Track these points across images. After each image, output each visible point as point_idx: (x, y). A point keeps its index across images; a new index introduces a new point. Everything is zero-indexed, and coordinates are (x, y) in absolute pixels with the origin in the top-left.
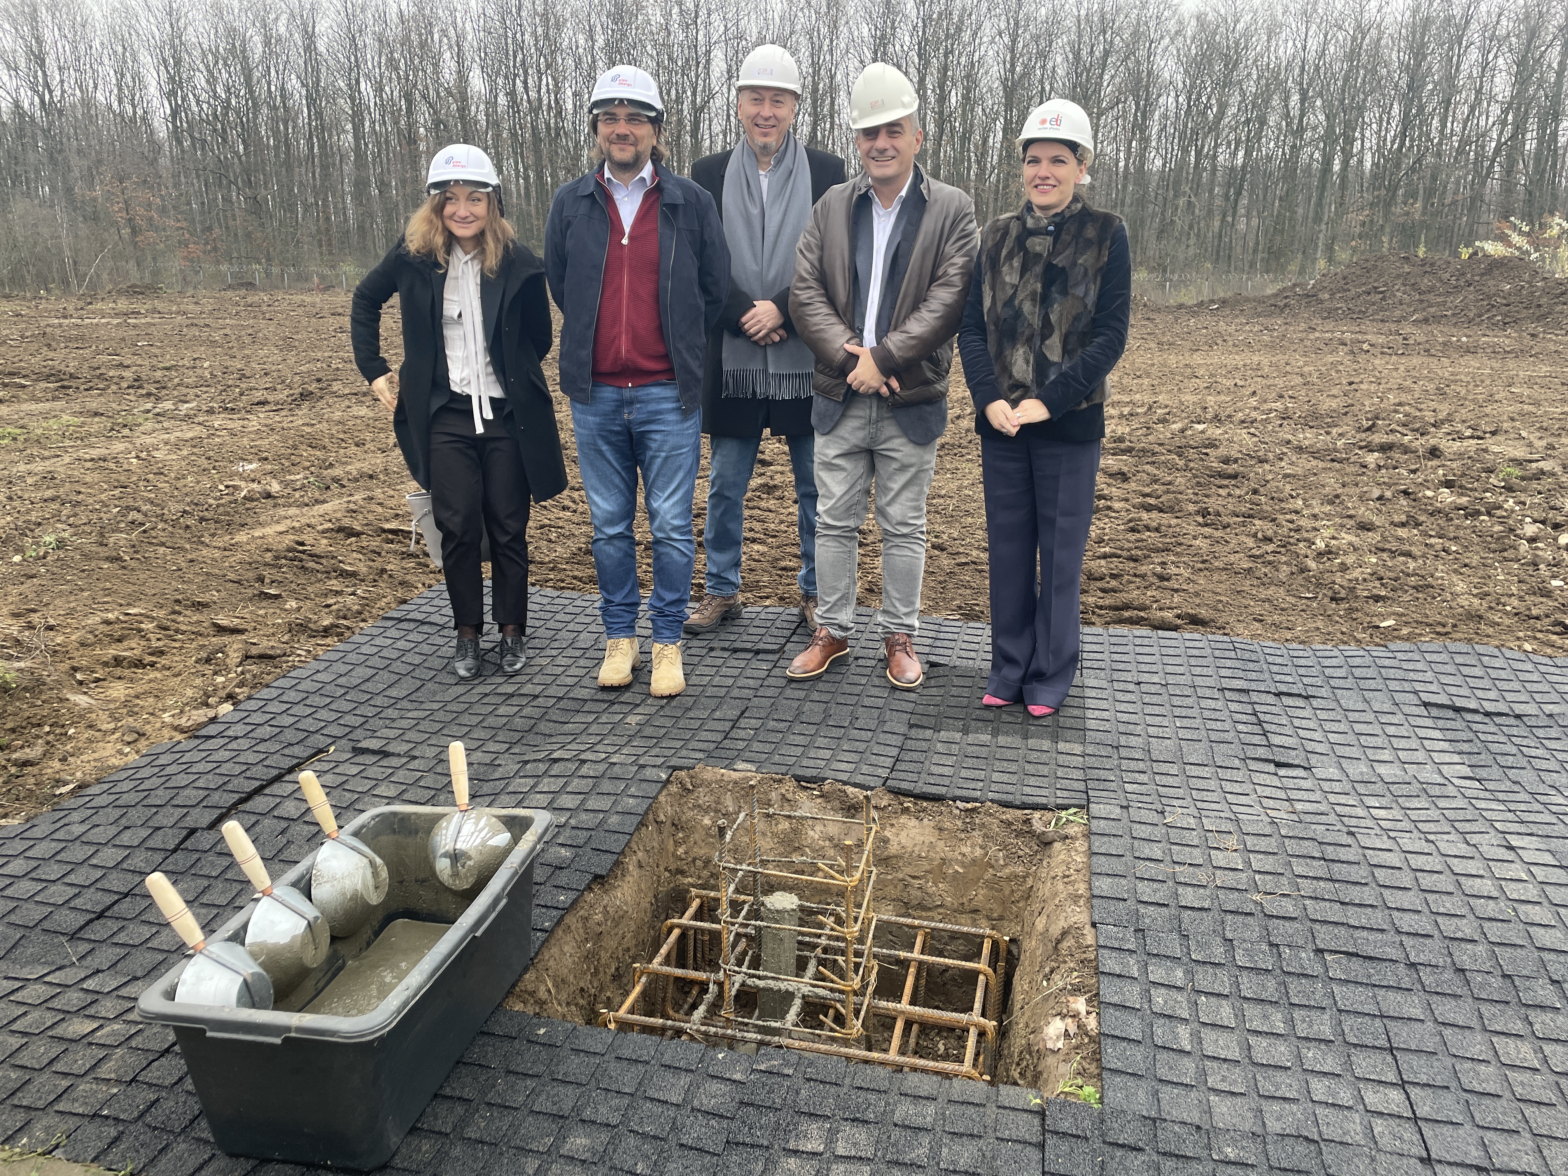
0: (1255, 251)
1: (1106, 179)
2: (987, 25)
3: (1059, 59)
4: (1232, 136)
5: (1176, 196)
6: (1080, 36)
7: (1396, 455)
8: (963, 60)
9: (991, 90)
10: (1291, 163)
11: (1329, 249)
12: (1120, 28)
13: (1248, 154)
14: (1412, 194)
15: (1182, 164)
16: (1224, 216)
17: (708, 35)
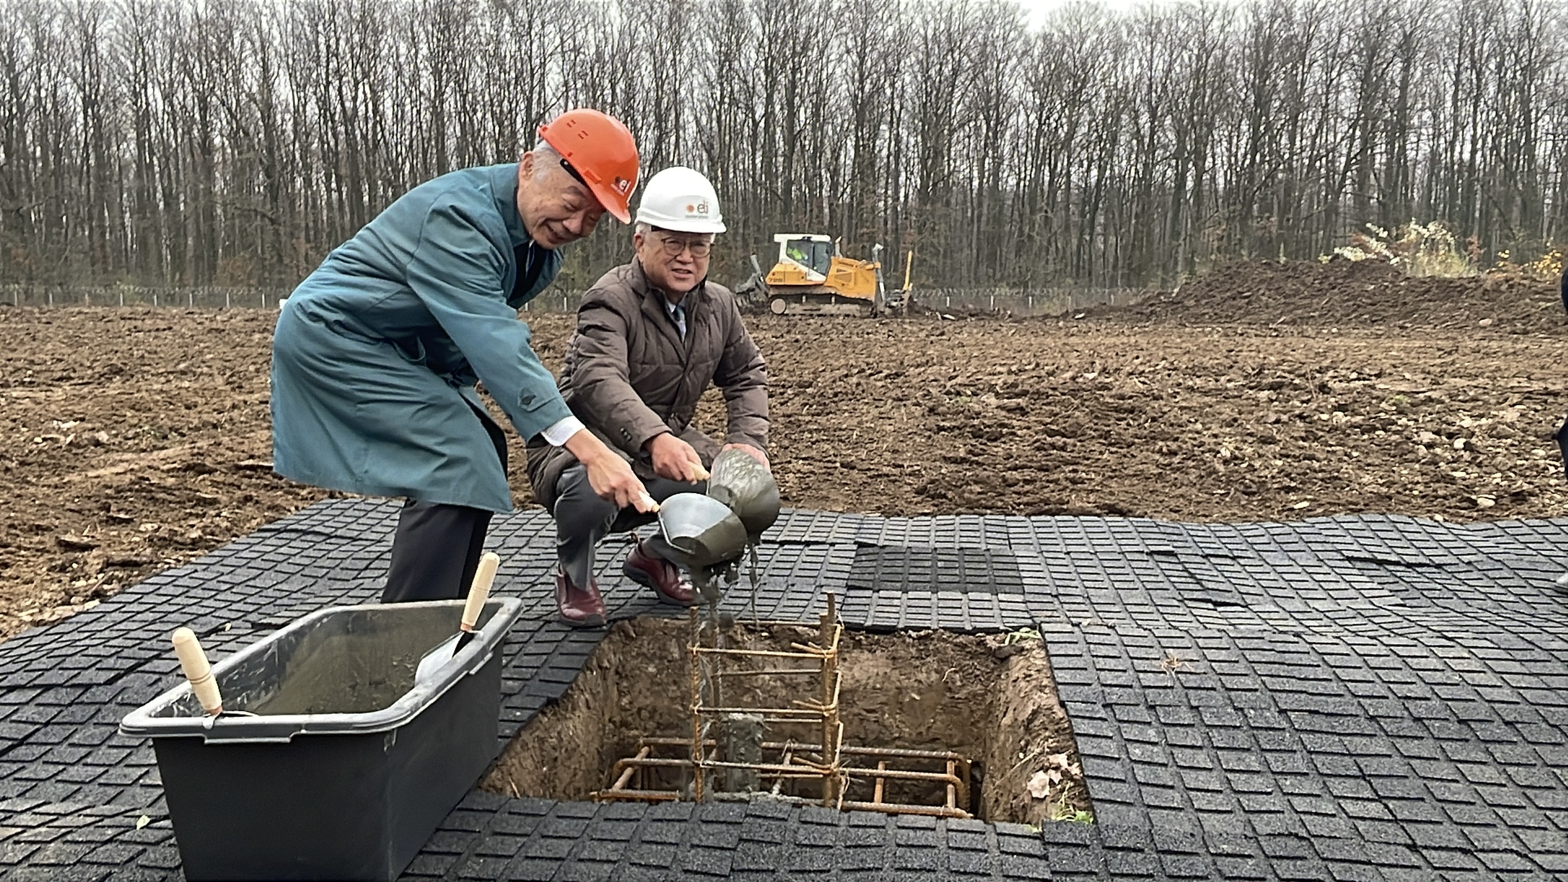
0: (1115, 267)
1: (961, 197)
2: (834, 43)
3: (908, 79)
4: (1084, 155)
5: (1032, 212)
6: (928, 55)
7: (1286, 391)
8: (810, 79)
9: (839, 108)
10: (1145, 181)
11: (1190, 264)
12: (968, 46)
13: (1101, 170)
14: (1266, 208)
15: (1037, 180)
16: (1082, 234)
17: (542, 45)
